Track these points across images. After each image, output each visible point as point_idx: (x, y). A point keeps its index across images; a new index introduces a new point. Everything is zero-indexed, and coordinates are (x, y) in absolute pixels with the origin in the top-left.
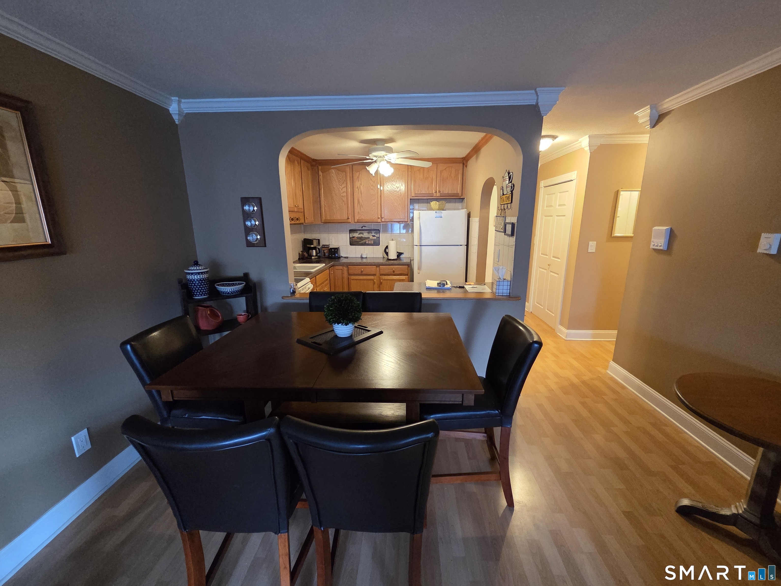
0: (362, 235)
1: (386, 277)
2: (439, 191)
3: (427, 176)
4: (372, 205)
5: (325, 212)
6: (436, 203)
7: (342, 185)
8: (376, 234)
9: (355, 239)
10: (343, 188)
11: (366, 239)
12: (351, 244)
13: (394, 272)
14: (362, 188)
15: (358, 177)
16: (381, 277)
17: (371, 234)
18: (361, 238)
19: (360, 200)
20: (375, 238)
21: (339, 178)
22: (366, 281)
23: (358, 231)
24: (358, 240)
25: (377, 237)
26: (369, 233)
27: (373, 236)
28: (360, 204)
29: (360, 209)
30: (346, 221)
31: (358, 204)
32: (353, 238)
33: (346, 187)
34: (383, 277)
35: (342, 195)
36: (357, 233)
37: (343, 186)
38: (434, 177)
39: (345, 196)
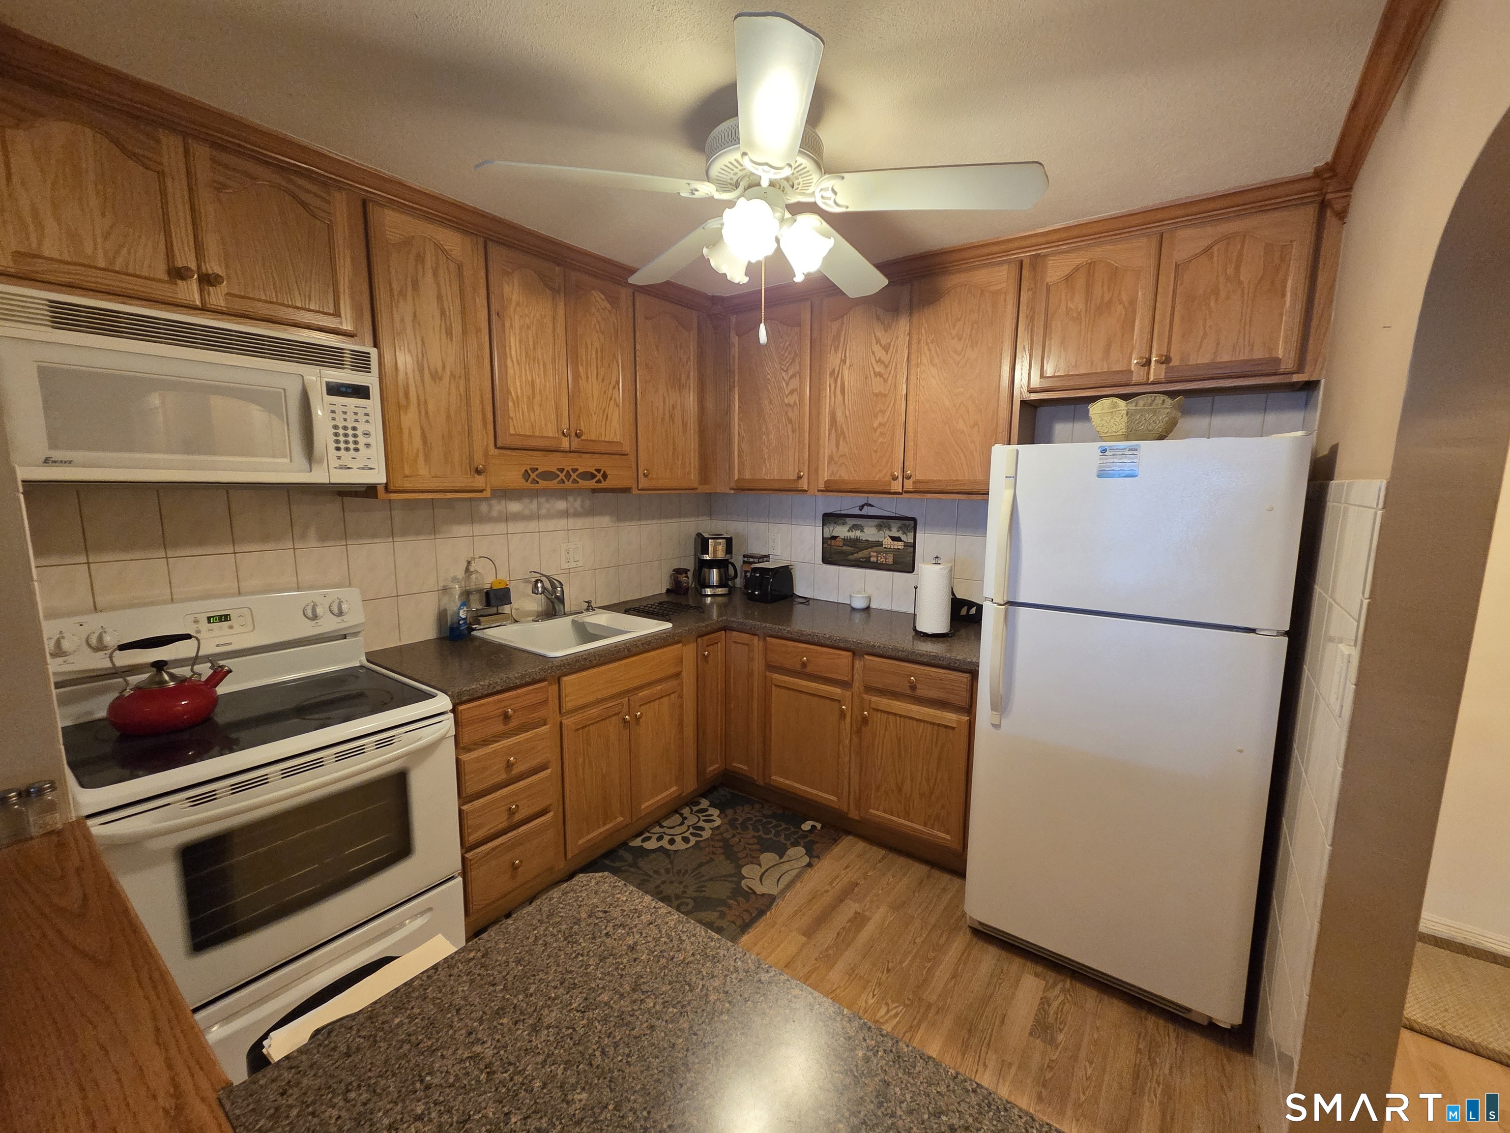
0: (858, 533)
1: (885, 703)
2: (1161, 356)
3: (1106, 299)
4: (875, 430)
5: (740, 456)
6: (1115, 406)
7: (787, 369)
8: (904, 533)
9: (838, 544)
10: (791, 378)
11: (872, 547)
12: (826, 560)
13: (913, 687)
14: (846, 373)
15: (837, 338)
16: (865, 696)
17: (888, 533)
18: (855, 543)
19: (839, 414)
20: (899, 545)
21: (782, 345)
22: (816, 699)
23: (848, 519)
24: (845, 548)
25: (907, 545)
26: (880, 527)
27: (894, 539)
28: (839, 428)
29: (837, 445)
30: (792, 486)
31: (830, 431)
32: (833, 542)
33: (798, 375)
34: (873, 699)
35: (786, 401)
36: (843, 524)
37: (791, 372)
38: (1143, 296)
39: (795, 404)
